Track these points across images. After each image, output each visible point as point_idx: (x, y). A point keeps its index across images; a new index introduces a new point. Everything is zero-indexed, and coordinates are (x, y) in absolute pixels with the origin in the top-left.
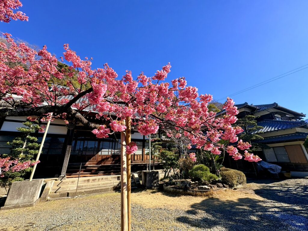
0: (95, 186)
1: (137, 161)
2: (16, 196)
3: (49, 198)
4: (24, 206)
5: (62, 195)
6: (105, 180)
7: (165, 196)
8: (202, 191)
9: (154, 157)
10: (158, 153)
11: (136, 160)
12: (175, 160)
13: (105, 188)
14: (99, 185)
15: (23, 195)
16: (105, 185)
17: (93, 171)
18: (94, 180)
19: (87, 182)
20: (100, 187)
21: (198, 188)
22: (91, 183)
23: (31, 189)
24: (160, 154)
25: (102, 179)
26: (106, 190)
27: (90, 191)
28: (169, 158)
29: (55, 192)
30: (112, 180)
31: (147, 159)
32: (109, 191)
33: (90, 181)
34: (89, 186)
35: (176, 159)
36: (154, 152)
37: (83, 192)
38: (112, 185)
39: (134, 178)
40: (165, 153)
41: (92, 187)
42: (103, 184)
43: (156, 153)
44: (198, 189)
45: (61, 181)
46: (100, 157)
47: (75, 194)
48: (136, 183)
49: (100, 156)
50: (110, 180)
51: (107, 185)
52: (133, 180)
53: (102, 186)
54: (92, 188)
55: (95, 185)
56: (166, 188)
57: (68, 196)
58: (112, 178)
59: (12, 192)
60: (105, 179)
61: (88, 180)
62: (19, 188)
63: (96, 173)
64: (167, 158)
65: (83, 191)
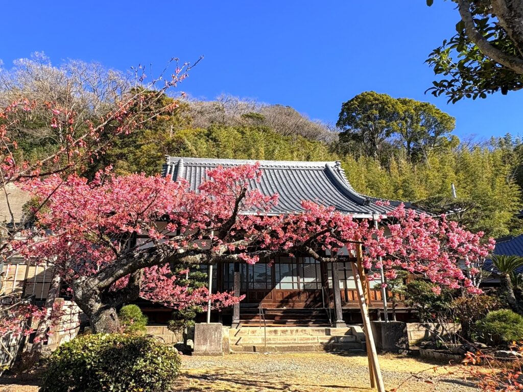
0: (289, 342)
1: (354, 304)
2: (202, 341)
3: (231, 350)
4: (214, 355)
5: (247, 349)
6: (301, 333)
7: (422, 364)
8: (504, 360)
9: (394, 295)
10: (403, 286)
11: (351, 302)
12: (441, 301)
13: (306, 345)
14: (295, 340)
15: (208, 340)
16: (305, 342)
17: (277, 319)
18: (283, 332)
19: (274, 334)
20: (296, 343)
21: (496, 353)
22: (280, 336)
23: (215, 334)
24: (407, 288)
25: (297, 331)
26: (308, 349)
27: (284, 348)
28: (427, 296)
29: (236, 344)
30: (314, 335)
31: (376, 299)
32: (313, 350)
33: (279, 333)
34: (280, 340)
35: (443, 298)
36: (393, 285)
37: (274, 348)
38: (316, 343)
39: (354, 333)
40: (418, 286)
41: (284, 342)
42: (301, 340)
43: (397, 285)
44: (495, 356)
45: (237, 330)
46: (279, 294)
47: (263, 350)
48: (360, 343)
49: (278, 291)
50: (311, 334)
51: (308, 342)
52: (354, 338)
53: (299, 342)
54: (285, 344)
55: (289, 340)
56: (424, 353)
57: (255, 351)
58: (313, 330)
59: (198, 335)
60: (302, 331)
61: (275, 332)
62: (203, 331)
63: (282, 321)
64: (422, 296)
65: (274, 346)
